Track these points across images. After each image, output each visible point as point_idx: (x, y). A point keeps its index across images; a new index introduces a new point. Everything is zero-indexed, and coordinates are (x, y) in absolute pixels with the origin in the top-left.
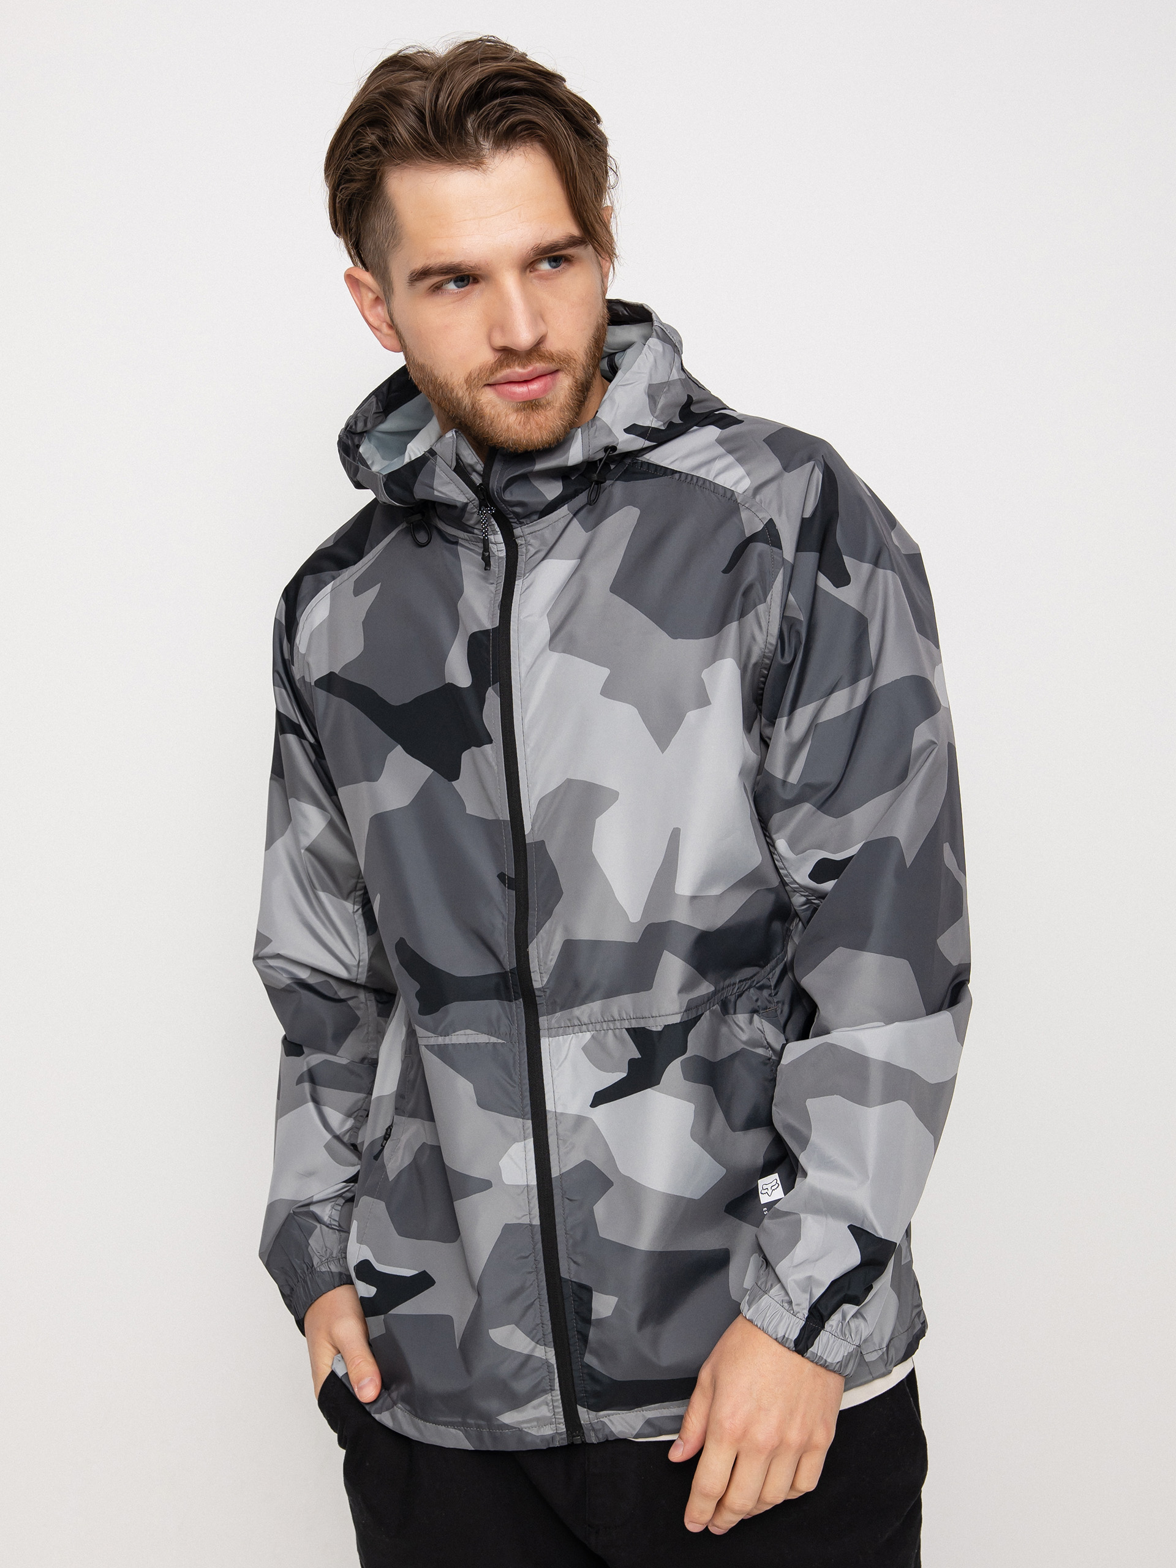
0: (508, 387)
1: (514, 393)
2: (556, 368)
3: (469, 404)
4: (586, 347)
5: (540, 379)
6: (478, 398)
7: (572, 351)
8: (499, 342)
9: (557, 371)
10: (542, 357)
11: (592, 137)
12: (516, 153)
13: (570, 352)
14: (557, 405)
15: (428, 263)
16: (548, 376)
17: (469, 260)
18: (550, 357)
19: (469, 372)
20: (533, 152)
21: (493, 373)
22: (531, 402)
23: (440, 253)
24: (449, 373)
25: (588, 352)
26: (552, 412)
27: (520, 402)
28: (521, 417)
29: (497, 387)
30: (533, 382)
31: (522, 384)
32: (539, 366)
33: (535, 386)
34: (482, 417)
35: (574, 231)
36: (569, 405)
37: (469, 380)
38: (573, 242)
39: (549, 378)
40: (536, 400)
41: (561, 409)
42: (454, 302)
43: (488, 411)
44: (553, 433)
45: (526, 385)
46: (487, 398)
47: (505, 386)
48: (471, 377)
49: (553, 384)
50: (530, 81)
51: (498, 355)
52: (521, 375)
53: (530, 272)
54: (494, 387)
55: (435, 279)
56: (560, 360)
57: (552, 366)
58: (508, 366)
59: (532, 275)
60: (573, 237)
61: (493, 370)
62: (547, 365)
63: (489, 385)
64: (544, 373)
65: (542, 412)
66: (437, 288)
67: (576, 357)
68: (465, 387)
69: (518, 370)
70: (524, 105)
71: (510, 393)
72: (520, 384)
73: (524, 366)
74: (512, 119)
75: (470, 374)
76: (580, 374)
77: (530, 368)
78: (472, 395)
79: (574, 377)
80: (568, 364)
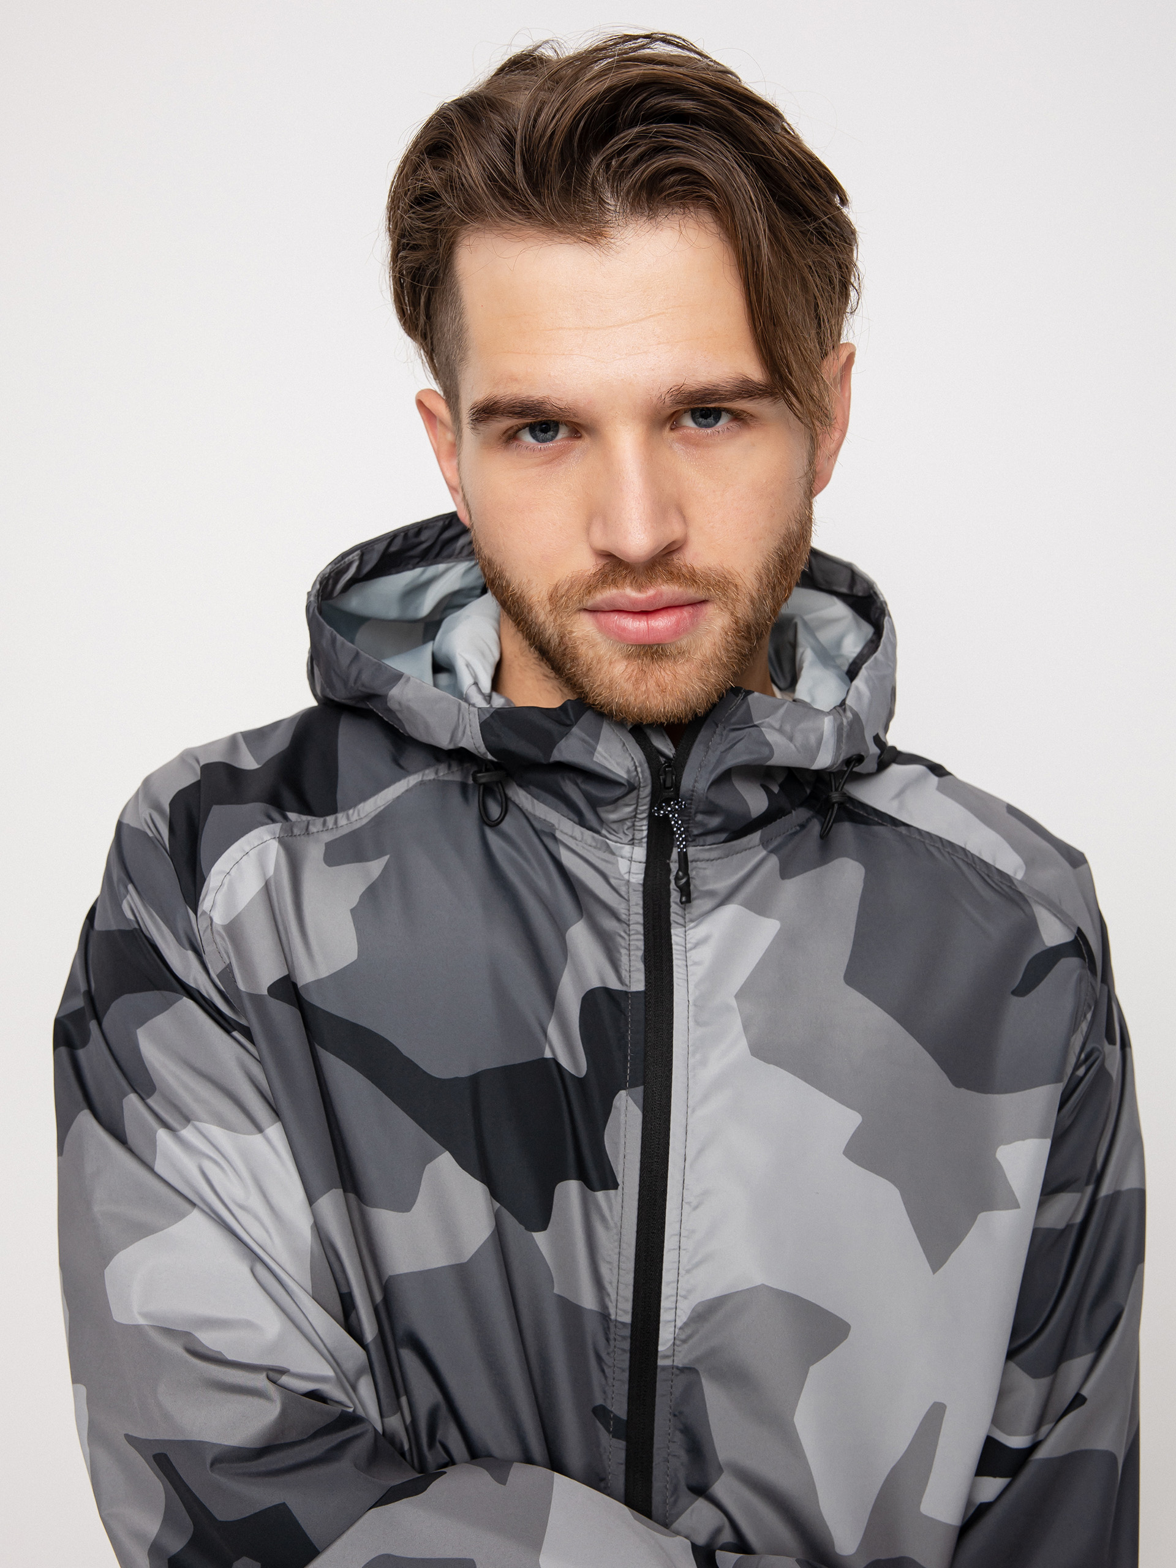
0: (616, 618)
1: (624, 629)
2: (703, 598)
3: (556, 636)
4: (760, 567)
5: (671, 611)
6: (569, 629)
7: (731, 570)
8: (601, 541)
9: (704, 602)
10: (675, 576)
11: (816, 219)
12: (666, 222)
13: (729, 572)
14: (698, 656)
15: (495, 393)
16: (686, 609)
17: (558, 396)
18: (691, 578)
19: (555, 583)
20: (696, 227)
21: (590, 592)
22: (651, 646)
23: (514, 379)
24: (525, 580)
25: (764, 577)
26: (686, 667)
27: (632, 645)
28: (633, 667)
29: (598, 614)
30: (657, 615)
31: (639, 616)
32: (669, 590)
33: (662, 623)
34: (574, 659)
35: (753, 370)
36: (720, 659)
37: (554, 598)
38: (747, 390)
39: (686, 613)
40: (659, 645)
41: (704, 664)
42: (538, 465)
43: (586, 653)
44: (686, 702)
45: (644, 618)
46: (583, 630)
47: (612, 615)
48: (557, 593)
49: (692, 624)
50: (705, 102)
51: (602, 562)
52: (634, 602)
53: (672, 429)
54: (595, 614)
55: (505, 423)
56: (709, 583)
57: (692, 593)
58: (614, 583)
59: (673, 435)
60: (746, 381)
61: (590, 588)
62: (681, 590)
63: (586, 610)
64: (677, 603)
65: (668, 665)
66: (511, 437)
67: (738, 581)
68: (548, 608)
69: (630, 594)
70: (688, 141)
71: (619, 627)
72: (636, 616)
73: (640, 588)
74: (660, 162)
75: (556, 588)
76: (744, 609)
77: (651, 592)
78: (558, 622)
79: (732, 614)
80: (724, 591)
